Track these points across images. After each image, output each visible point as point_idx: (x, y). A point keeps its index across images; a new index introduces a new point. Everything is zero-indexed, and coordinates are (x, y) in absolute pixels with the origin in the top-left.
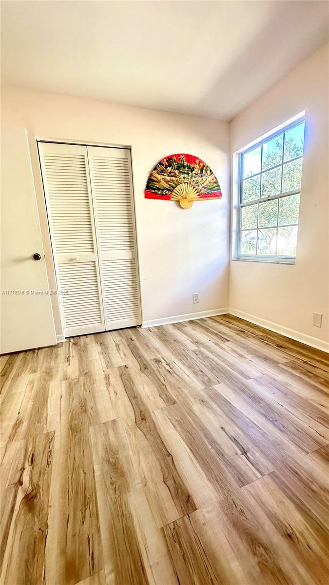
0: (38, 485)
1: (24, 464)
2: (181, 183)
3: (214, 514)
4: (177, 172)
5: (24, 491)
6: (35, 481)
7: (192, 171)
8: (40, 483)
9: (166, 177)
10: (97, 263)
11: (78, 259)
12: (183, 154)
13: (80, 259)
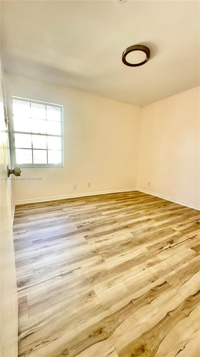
0: (167, 242)
1: (165, 250)
5: (171, 245)
6: (166, 244)
8: (166, 242)
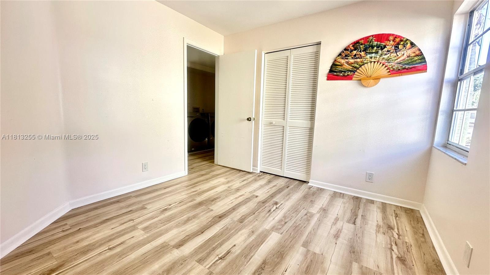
2: (367, 63)
3: (177, 255)
4: (363, 54)
7: (382, 49)
9: (350, 60)
10: (285, 127)
11: (274, 123)
12: (372, 36)
13: (275, 123)
